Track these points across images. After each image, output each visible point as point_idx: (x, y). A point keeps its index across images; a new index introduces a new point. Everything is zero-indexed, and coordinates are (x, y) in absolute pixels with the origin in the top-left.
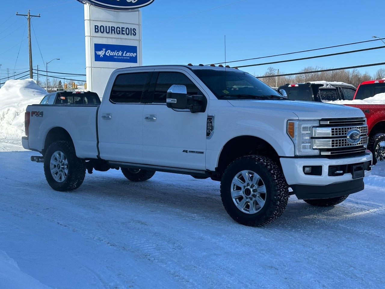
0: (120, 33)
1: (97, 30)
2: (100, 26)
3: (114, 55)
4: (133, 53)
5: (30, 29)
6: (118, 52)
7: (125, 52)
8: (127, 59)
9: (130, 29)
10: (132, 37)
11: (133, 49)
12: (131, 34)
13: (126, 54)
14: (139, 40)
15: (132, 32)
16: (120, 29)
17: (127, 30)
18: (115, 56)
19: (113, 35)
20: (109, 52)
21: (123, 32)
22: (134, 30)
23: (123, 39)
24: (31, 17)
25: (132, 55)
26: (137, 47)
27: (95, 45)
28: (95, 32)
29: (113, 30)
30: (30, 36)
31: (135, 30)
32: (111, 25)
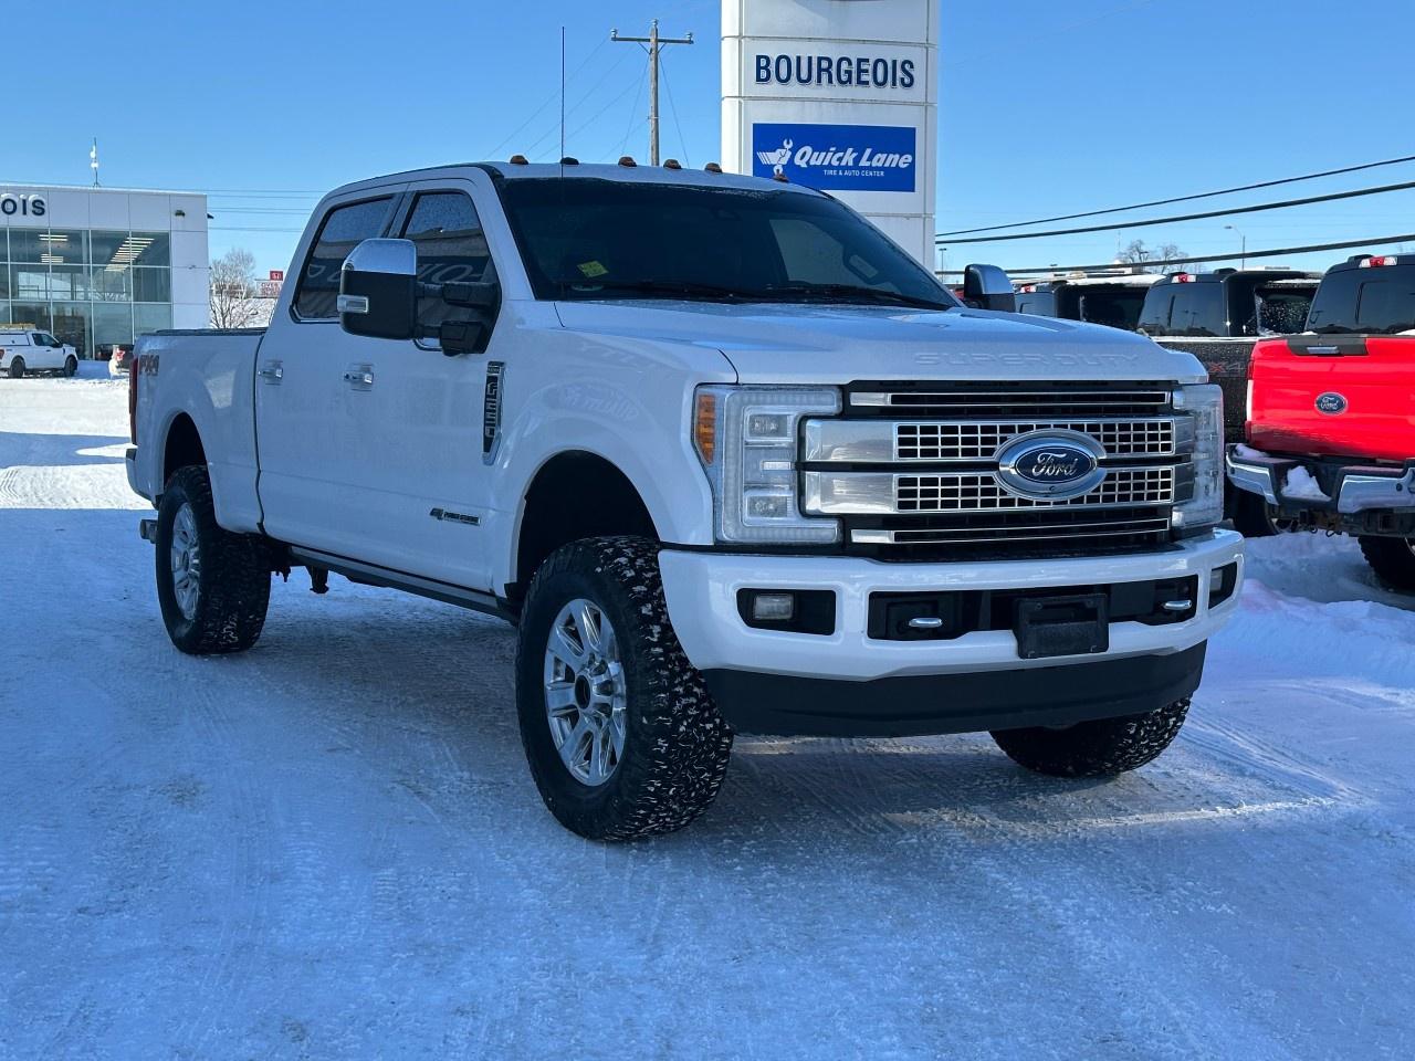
0: (849, 80)
1: (763, 74)
2: (775, 59)
3: (826, 163)
4: (897, 156)
5: (656, 89)
6: (841, 154)
7: (868, 151)
8: (874, 177)
9: (890, 65)
10: (900, 93)
11: (902, 140)
12: (894, 84)
13: (870, 159)
14: (926, 105)
15: (900, 74)
16: (850, 63)
17: (880, 67)
18: (830, 166)
19: (825, 90)
20: (805, 153)
21: (864, 77)
22: (907, 67)
23: (863, 102)
24: (660, 45)
25: (894, 160)
26: (914, 129)
27: (756, 127)
28: (759, 79)
29: (824, 70)
30: (657, 115)
31: (912, 67)
32: (816, 51)
